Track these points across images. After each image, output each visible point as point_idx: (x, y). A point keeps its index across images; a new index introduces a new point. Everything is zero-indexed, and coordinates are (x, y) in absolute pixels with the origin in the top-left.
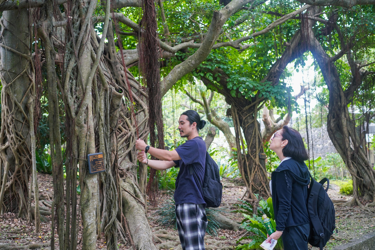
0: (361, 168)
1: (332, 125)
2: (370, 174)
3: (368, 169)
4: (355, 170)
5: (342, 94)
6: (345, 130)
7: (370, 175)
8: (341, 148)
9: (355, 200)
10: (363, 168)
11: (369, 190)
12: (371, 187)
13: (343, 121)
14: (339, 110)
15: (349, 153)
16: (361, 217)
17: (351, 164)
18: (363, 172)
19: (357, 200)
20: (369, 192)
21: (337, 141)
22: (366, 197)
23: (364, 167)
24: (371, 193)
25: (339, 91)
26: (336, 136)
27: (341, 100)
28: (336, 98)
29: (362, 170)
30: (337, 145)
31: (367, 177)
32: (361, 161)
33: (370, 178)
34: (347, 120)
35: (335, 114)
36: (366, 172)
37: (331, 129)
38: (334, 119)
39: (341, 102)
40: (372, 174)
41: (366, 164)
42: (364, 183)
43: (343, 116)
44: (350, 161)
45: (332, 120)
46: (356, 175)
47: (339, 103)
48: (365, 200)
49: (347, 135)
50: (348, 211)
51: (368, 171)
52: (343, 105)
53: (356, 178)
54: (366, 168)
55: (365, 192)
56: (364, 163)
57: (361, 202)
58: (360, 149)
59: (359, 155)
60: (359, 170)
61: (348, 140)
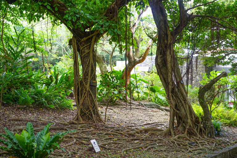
0: (179, 101)
1: (159, 60)
2: (186, 107)
3: (185, 102)
4: (173, 103)
5: (169, 33)
6: (169, 65)
7: (186, 109)
8: (165, 81)
9: (170, 130)
10: (181, 102)
11: (184, 122)
12: (185, 120)
13: (168, 57)
14: (166, 47)
15: (170, 87)
16: (161, 151)
17: (171, 97)
18: (181, 105)
19: (171, 130)
20: (184, 124)
21: (162, 75)
22: (180, 128)
23: (181, 100)
24: (185, 125)
25: (166, 30)
26: (162, 71)
27: (167, 38)
28: (163, 36)
29: (180, 104)
30: (162, 79)
31: (183, 110)
32: (179, 95)
33: (185, 111)
34: (171, 57)
35: (162, 51)
36: (183, 105)
37: (158, 64)
38: (161, 55)
39: (167, 40)
40: (188, 108)
41: (183, 98)
42: (180, 115)
43: (168, 53)
44: (170, 94)
45: (160, 56)
46: (174, 107)
47: (166, 41)
48: (179, 131)
49: (170, 71)
50: (156, 141)
51: (184, 104)
52: (168, 44)
53: (174, 110)
54: (183, 102)
55: (180, 123)
56: (182, 97)
57: (174, 132)
58: (180, 84)
59: (178, 90)
60: (177, 103)
61: (170, 75)
